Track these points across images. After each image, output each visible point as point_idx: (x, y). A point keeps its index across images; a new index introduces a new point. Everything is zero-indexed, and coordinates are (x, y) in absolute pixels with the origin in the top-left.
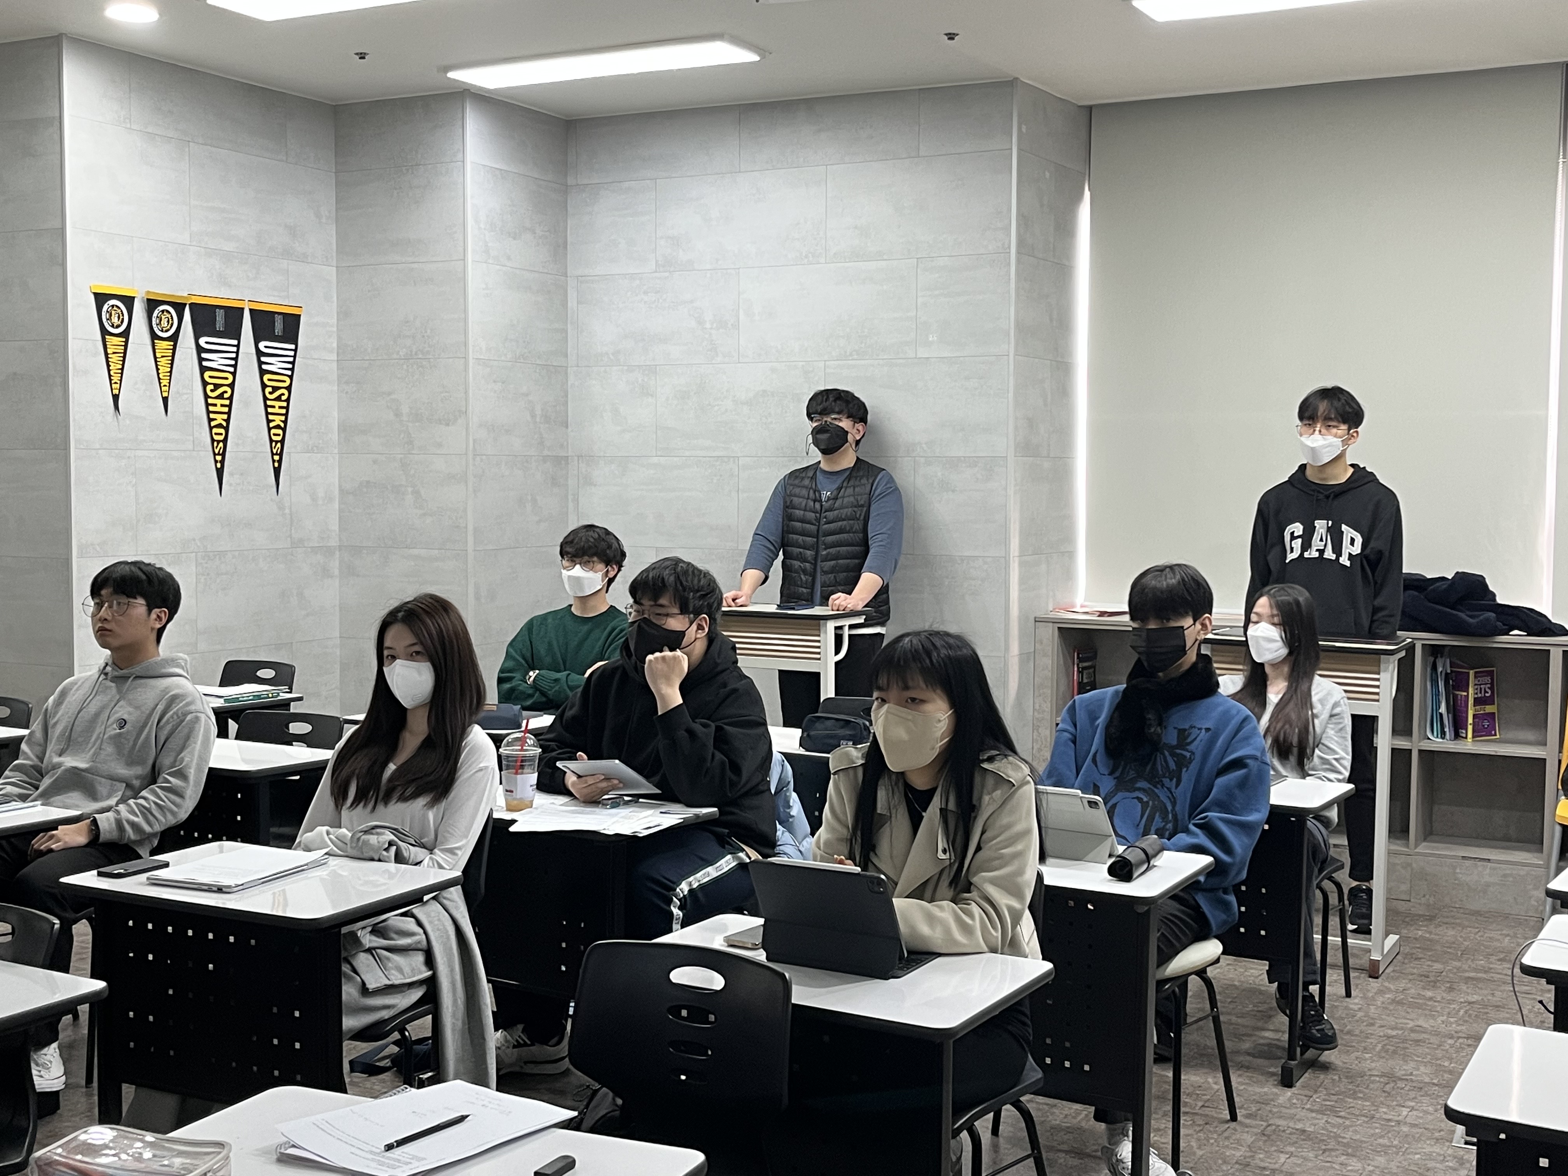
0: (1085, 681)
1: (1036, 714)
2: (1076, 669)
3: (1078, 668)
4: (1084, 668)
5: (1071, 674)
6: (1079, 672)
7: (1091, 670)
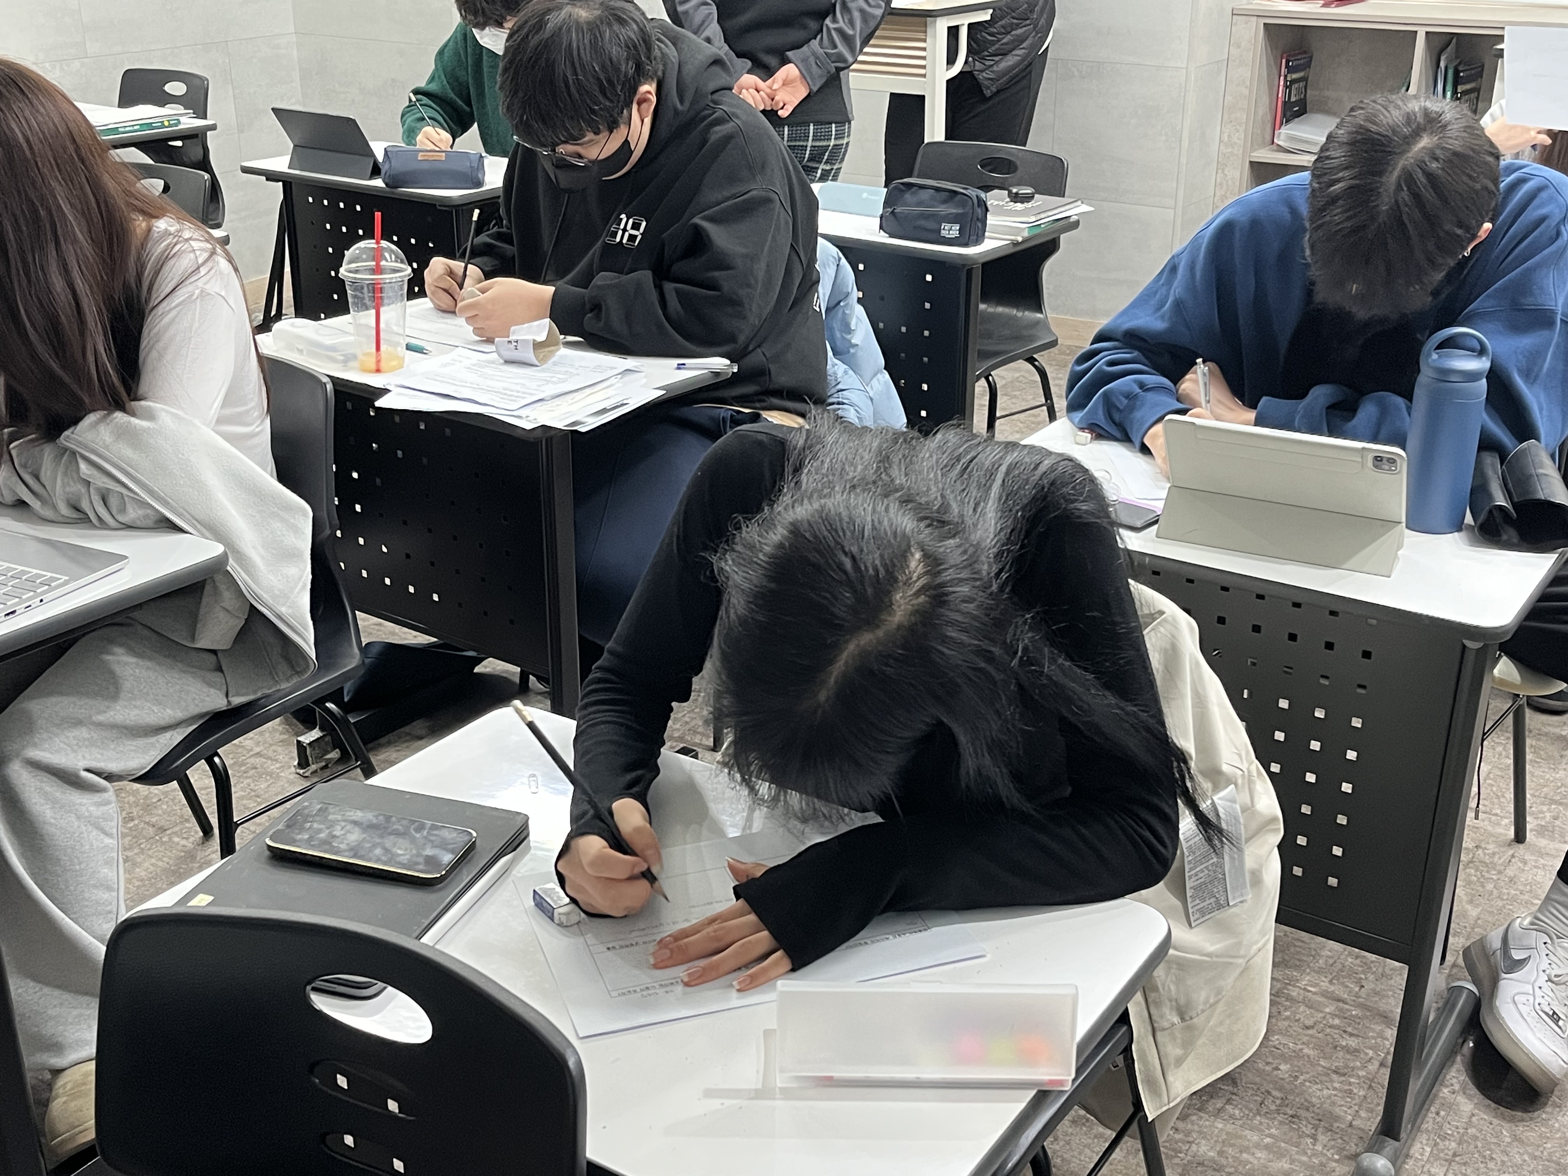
0: (1293, 99)
1: (1222, 147)
2: (1282, 83)
3: (1286, 80)
4: (1293, 82)
5: (1275, 88)
6: (1286, 87)
7: (1302, 84)
